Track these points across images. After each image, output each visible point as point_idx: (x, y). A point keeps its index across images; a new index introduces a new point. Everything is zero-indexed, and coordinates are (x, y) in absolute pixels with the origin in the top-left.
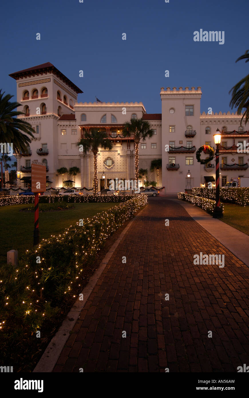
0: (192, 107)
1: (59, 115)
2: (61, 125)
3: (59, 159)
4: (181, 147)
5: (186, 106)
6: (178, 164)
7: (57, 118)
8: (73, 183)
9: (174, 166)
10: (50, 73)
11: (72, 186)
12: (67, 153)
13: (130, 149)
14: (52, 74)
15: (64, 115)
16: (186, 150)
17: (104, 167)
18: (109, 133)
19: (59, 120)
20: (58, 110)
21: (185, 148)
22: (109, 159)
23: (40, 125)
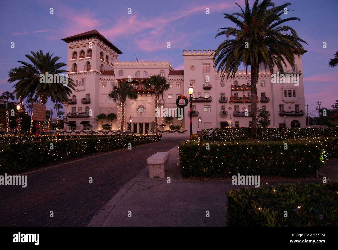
0: (209, 65)
1: (101, 71)
2: (102, 79)
3: (99, 107)
4: (200, 97)
5: (204, 64)
6: (198, 111)
7: (99, 73)
8: (110, 127)
9: (194, 113)
10: (95, 38)
11: (110, 129)
12: (106, 102)
13: (158, 98)
14: (96, 39)
15: (105, 71)
16: (204, 100)
17: (137, 113)
18: (141, 86)
19: (101, 75)
20: (101, 67)
21: (203, 98)
22: (141, 107)
23: (85, 79)
